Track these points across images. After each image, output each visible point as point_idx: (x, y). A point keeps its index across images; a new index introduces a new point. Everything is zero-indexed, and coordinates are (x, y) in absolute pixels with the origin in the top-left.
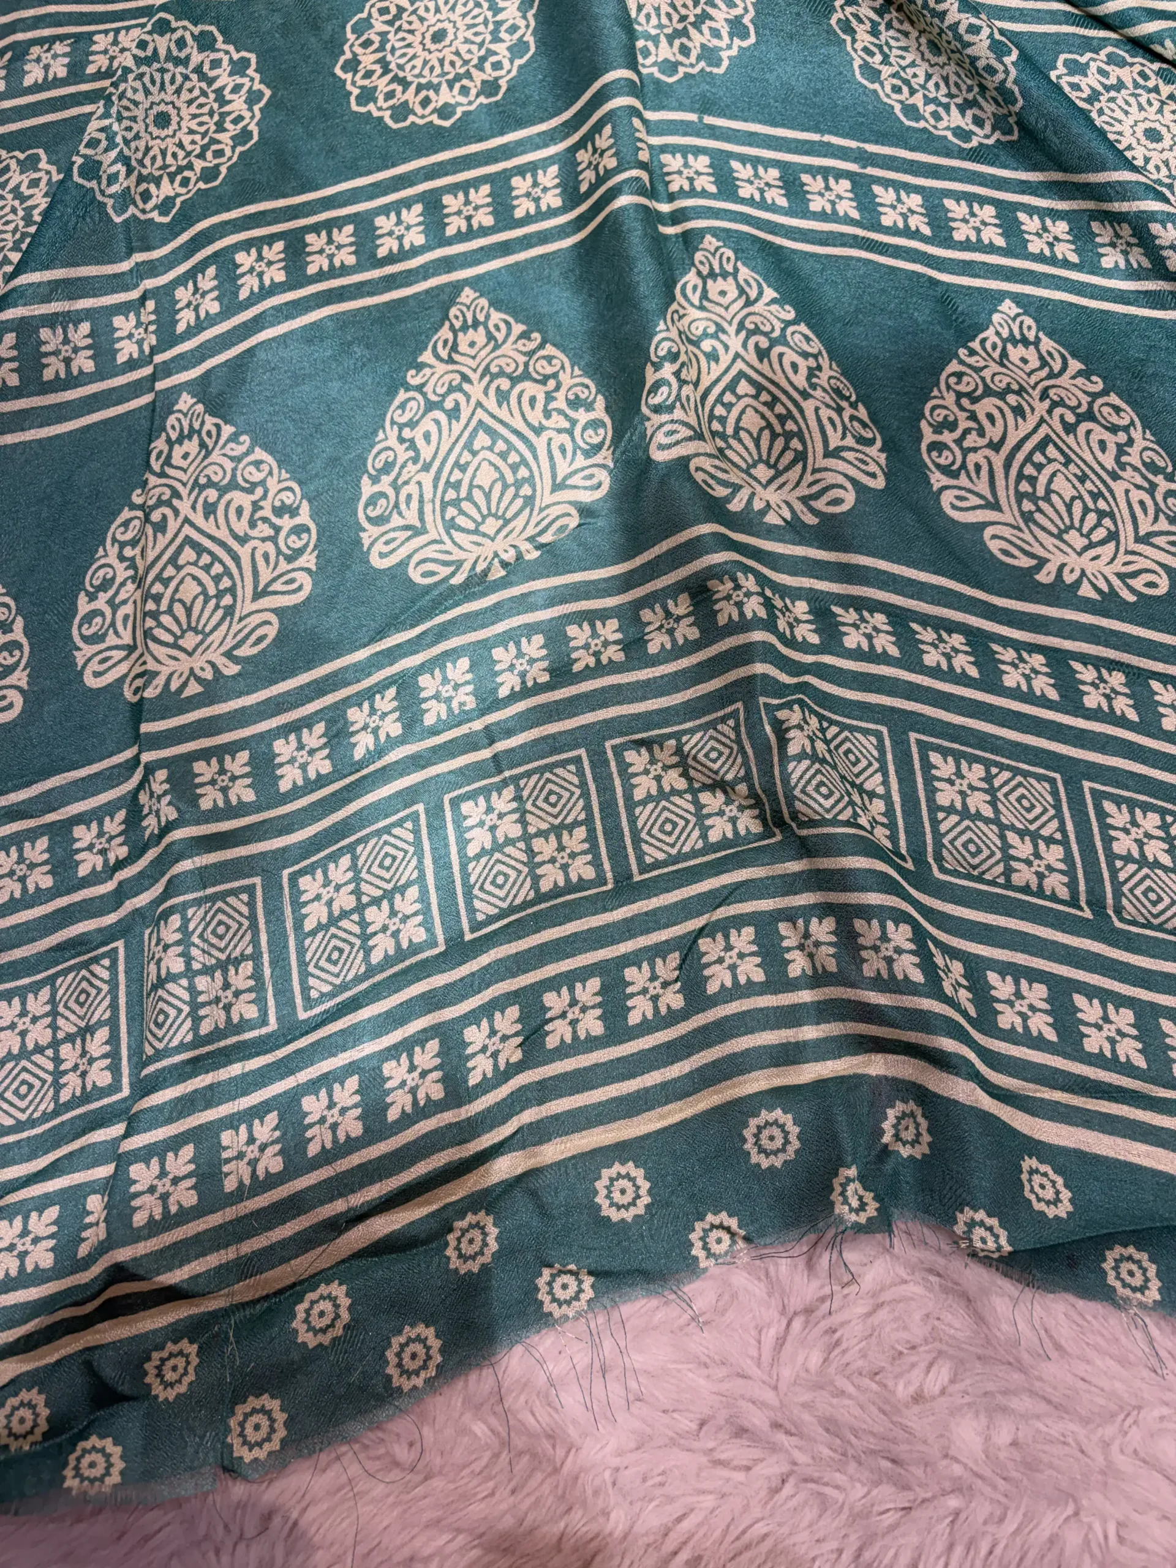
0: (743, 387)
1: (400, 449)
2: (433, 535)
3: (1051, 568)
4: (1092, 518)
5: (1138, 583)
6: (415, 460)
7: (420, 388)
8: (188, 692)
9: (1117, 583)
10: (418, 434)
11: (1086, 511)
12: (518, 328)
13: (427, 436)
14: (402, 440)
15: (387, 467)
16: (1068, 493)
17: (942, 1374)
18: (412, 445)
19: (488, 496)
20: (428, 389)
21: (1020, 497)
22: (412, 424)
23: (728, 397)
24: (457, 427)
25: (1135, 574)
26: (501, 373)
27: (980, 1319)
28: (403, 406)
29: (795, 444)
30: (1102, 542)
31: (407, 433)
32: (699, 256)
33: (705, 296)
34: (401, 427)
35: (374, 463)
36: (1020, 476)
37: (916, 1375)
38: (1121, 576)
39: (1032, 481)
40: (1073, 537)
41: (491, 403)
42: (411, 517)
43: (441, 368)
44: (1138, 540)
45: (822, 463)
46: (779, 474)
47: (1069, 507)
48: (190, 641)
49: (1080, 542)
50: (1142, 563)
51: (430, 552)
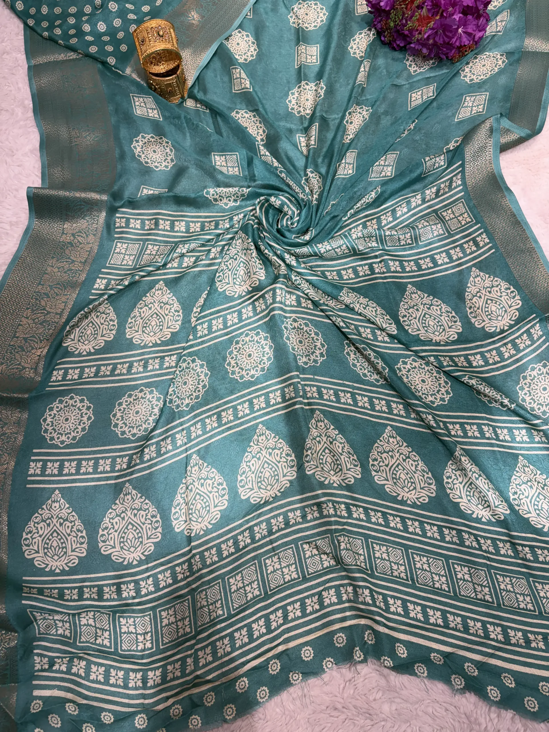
0: (327, 451)
1: (247, 468)
2: (255, 490)
3: (401, 496)
4: (410, 484)
5: (421, 500)
6: (250, 471)
7: (250, 452)
8: (201, 534)
9: (416, 500)
10: (251, 464)
11: (408, 482)
12: (273, 435)
13: (253, 465)
14: (247, 466)
15: (244, 473)
16: (404, 478)
17: (380, 694)
18: (249, 467)
19: (268, 480)
20: (253, 452)
21: (393, 478)
22: (249, 461)
23: (323, 454)
24: (260, 462)
25: (420, 498)
26: (270, 448)
27: (388, 681)
28: (247, 457)
29: (339, 467)
30: (412, 490)
31: (248, 464)
32: (315, 416)
33: (317, 426)
34: (247, 462)
35: (241, 472)
36: (393, 473)
37: (374, 694)
38: (417, 498)
39: (396, 475)
40: (405, 489)
41: (268, 456)
42: (250, 486)
43: (255, 447)
44: (421, 488)
45: (346, 472)
46: (336, 473)
47: (404, 481)
48: (200, 520)
49: (407, 490)
50: (422, 494)
51: (255, 495)
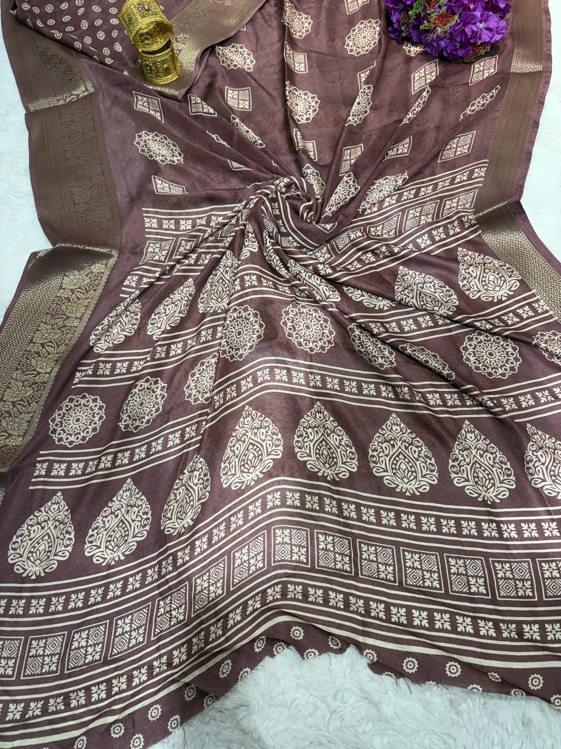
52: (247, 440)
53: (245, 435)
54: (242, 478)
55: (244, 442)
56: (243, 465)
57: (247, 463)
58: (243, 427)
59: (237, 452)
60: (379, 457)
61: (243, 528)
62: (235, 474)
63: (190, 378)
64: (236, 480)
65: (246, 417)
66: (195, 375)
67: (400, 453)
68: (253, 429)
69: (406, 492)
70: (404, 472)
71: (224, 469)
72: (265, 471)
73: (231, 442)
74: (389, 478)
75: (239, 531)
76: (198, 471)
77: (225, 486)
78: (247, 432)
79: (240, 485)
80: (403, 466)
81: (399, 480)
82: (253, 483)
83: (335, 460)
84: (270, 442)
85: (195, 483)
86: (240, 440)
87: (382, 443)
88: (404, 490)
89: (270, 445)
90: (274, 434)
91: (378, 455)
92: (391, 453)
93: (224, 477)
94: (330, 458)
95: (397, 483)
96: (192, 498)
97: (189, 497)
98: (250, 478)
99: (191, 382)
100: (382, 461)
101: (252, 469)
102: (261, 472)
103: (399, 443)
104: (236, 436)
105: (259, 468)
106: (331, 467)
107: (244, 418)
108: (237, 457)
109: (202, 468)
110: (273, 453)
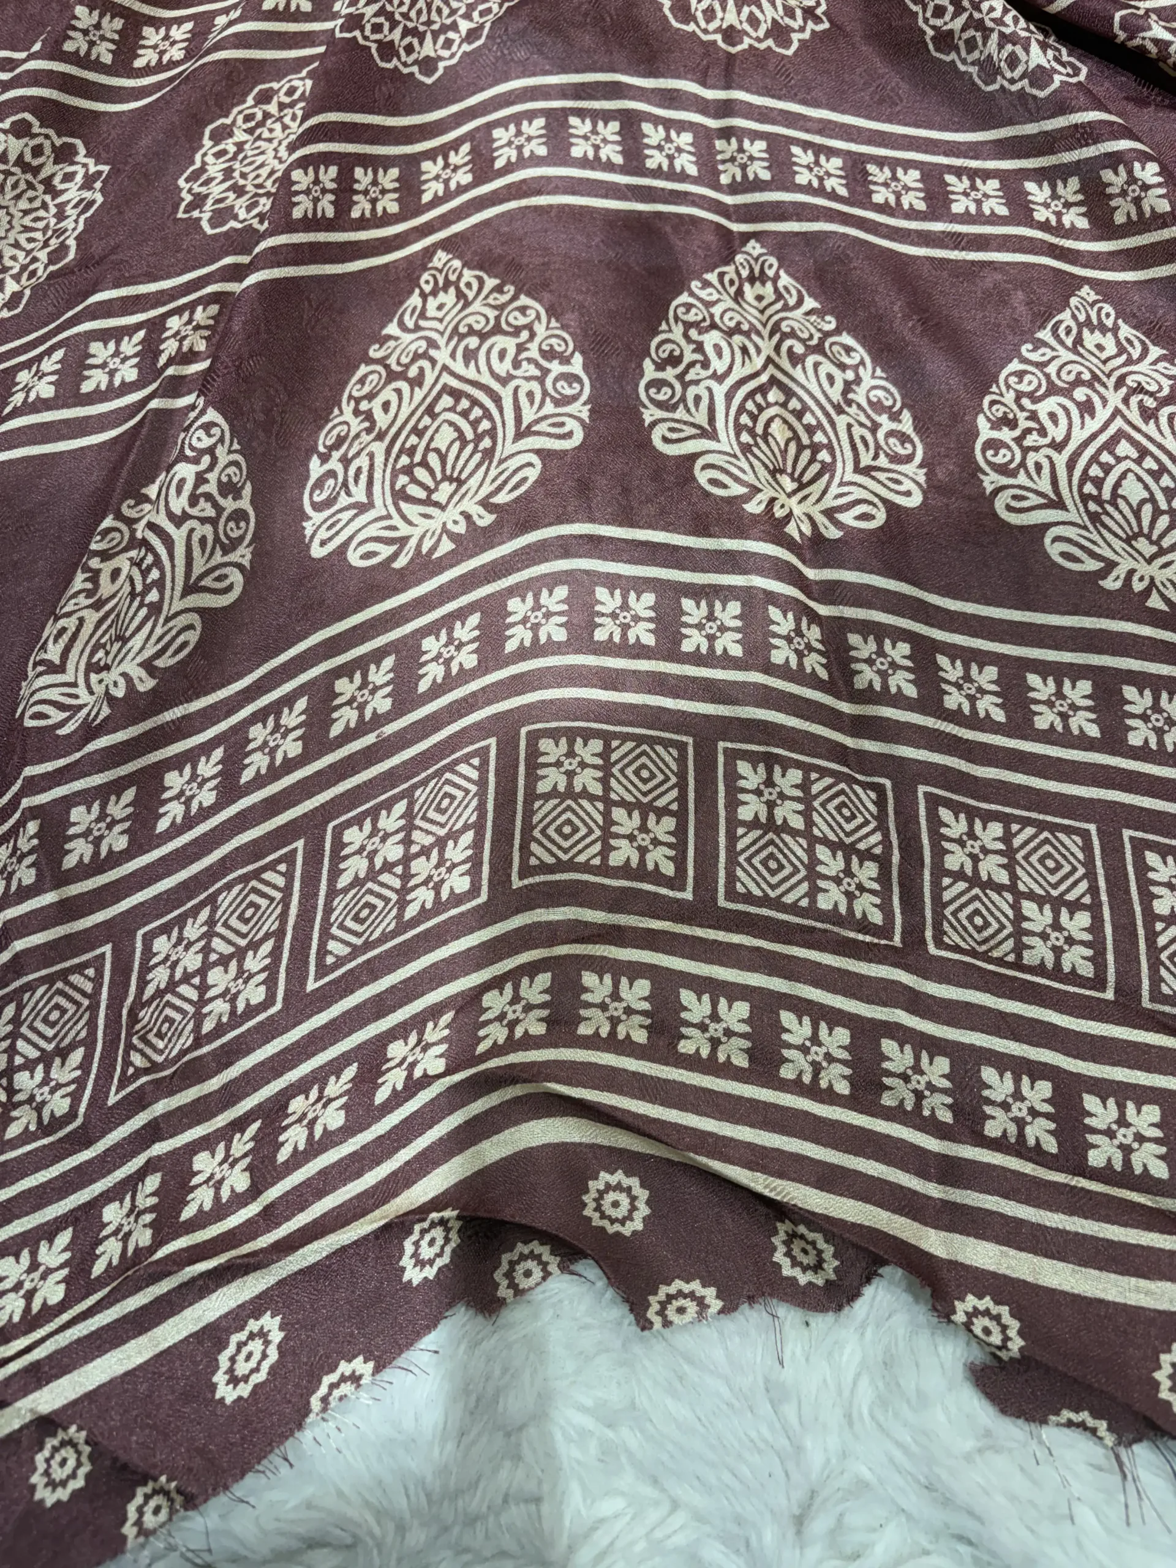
52: (429, 378)
53: (425, 355)
54: (397, 521)
55: (417, 382)
56: (408, 470)
57: (424, 464)
58: (417, 328)
59: (382, 420)
60: (1025, 451)
61: (389, 729)
62: (370, 505)
63: (207, 142)
64: (373, 531)
65: (434, 293)
66: (231, 135)
67: (1120, 435)
68: (462, 337)
69: (1146, 593)
70: (1137, 513)
71: (319, 484)
72: (502, 498)
73: (362, 381)
74: (1071, 532)
75: (370, 739)
76: (196, 461)
77: (317, 552)
78: (432, 344)
79: (386, 551)
80: (1133, 491)
81: (1117, 544)
82: (447, 546)
83: (824, 456)
84: (535, 387)
85: (177, 511)
86: (402, 376)
87: (1036, 400)
88: (1138, 586)
89: (530, 395)
90: (550, 354)
91: (1019, 440)
92: (1079, 436)
93: (317, 517)
94: (801, 448)
95: (1108, 553)
96: (155, 574)
97: (145, 573)
98: (435, 525)
99: (210, 159)
100: (1038, 467)
101: (446, 488)
102: (485, 503)
103: (1115, 399)
104: (382, 361)
105: (479, 485)
106: (802, 487)
107: (424, 296)
108: (380, 437)
109: (211, 451)
110: (543, 427)
